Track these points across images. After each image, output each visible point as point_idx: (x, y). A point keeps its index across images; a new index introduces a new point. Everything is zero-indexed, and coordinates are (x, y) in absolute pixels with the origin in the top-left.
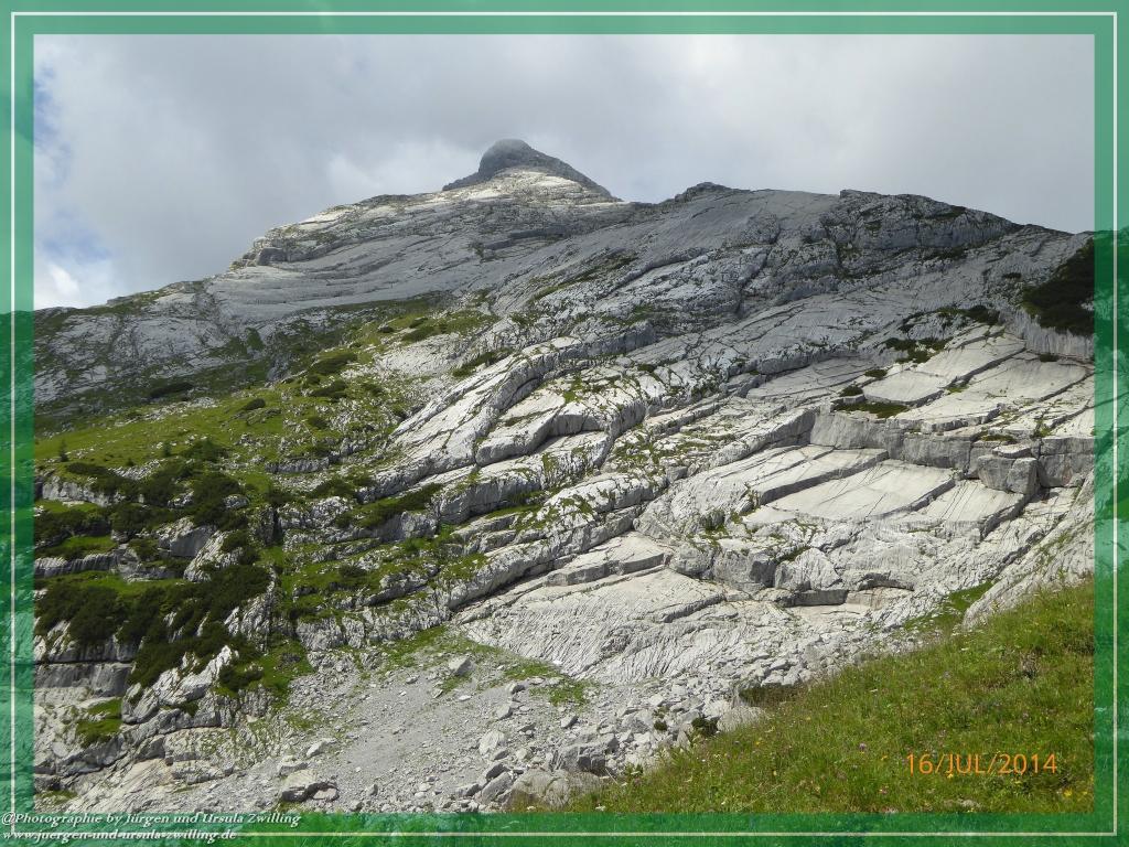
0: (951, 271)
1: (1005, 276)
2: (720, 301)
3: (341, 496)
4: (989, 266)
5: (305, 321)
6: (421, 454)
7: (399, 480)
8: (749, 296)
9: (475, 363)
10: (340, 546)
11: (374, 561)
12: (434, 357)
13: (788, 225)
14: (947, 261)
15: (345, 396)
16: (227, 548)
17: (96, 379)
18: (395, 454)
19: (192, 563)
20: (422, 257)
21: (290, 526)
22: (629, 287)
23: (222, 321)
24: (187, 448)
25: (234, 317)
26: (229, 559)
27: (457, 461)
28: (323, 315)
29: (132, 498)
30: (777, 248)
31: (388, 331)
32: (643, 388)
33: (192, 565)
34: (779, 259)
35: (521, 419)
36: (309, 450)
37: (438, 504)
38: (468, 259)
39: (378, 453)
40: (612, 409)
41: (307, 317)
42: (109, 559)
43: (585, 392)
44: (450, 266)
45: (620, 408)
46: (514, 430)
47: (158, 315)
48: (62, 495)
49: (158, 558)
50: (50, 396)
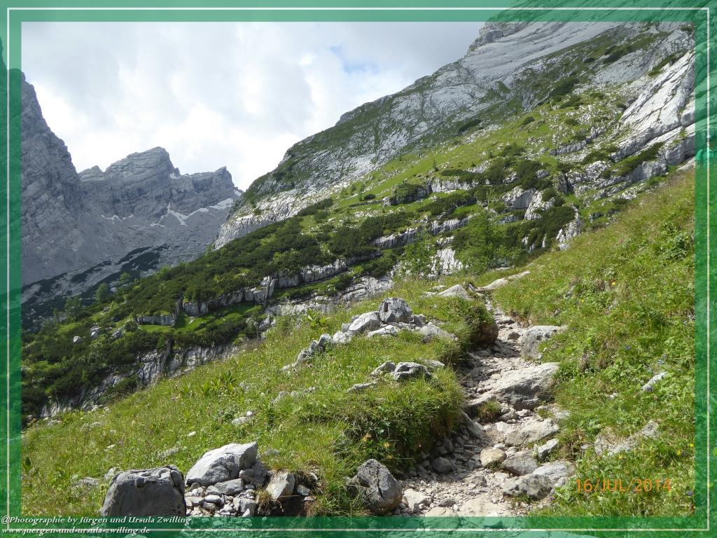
3: (602, 160)
5: (531, 69)
6: (645, 126)
7: (634, 145)
9: (663, 64)
10: (608, 189)
11: (632, 194)
12: (630, 68)
15: (582, 104)
16: (545, 199)
17: (423, 130)
18: (627, 130)
19: (528, 210)
21: (576, 182)
23: (478, 82)
24: (501, 151)
25: (484, 78)
26: (549, 205)
27: (669, 126)
28: (540, 63)
29: (482, 182)
31: (591, 60)
33: (528, 211)
36: (572, 138)
37: (664, 154)
39: (615, 132)
41: (530, 67)
47: (441, 87)
48: (443, 189)
49: (507, 211)
50: (404, 143)
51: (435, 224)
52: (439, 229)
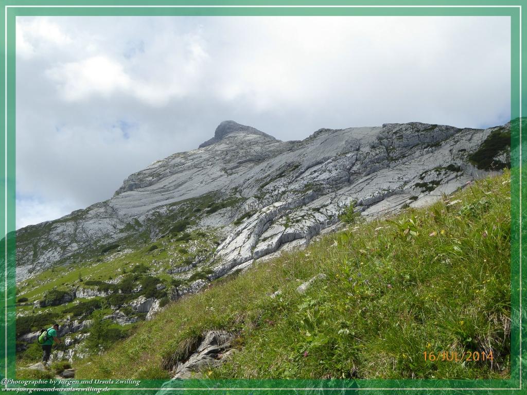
0: (436, 152)
1: (459, 151)
2: (341, 178)
3: (202, 279)
4: (452, 147)
5: (158, 212)
6: (231, 257)
7: (223, 270)
8: (353, 174)
9: (243, 218)
12: (223, 218)
13: (363, 142)
14: (433, 148)
15: (191, 239)
16: (162, 305)
17: (74, 249)
18: (219, 260)
20: (200, 178)
21: (184, 294)
22: (301, 177)
23: (120, 217)
24: (132, 269)
25: (125, 215)
27: (246, 259)
28: (165, 208)
29: (116, 291)
30: (360, 152)
31: (198, 210)
32: (317, 218)
33: (149, 314)
34: (362, 157)
35: (269, 237)
36: (183, 262)
38: (221, 176)
39: (212, 260)
40: (306, 229)
41: (158, 210)
42: (113, 317)
43: (292, 223)
44: (214, 180)
45: (309, 227)
46: (267, 243)
47: (91, 218)
48: (84, 295)
49: (133, 314)
50: (58, 258)
51: (76, 323)
52: (78, 327)
